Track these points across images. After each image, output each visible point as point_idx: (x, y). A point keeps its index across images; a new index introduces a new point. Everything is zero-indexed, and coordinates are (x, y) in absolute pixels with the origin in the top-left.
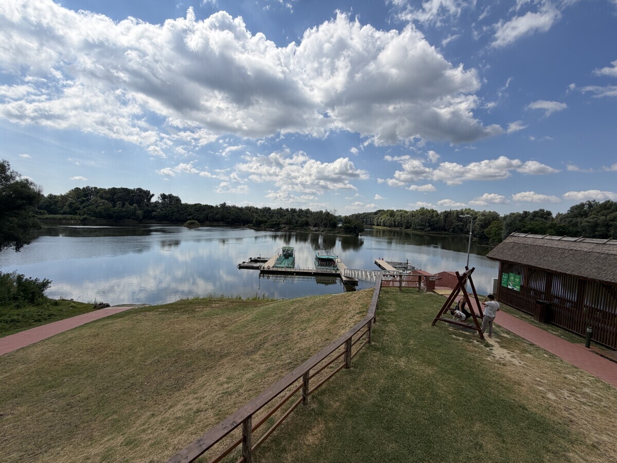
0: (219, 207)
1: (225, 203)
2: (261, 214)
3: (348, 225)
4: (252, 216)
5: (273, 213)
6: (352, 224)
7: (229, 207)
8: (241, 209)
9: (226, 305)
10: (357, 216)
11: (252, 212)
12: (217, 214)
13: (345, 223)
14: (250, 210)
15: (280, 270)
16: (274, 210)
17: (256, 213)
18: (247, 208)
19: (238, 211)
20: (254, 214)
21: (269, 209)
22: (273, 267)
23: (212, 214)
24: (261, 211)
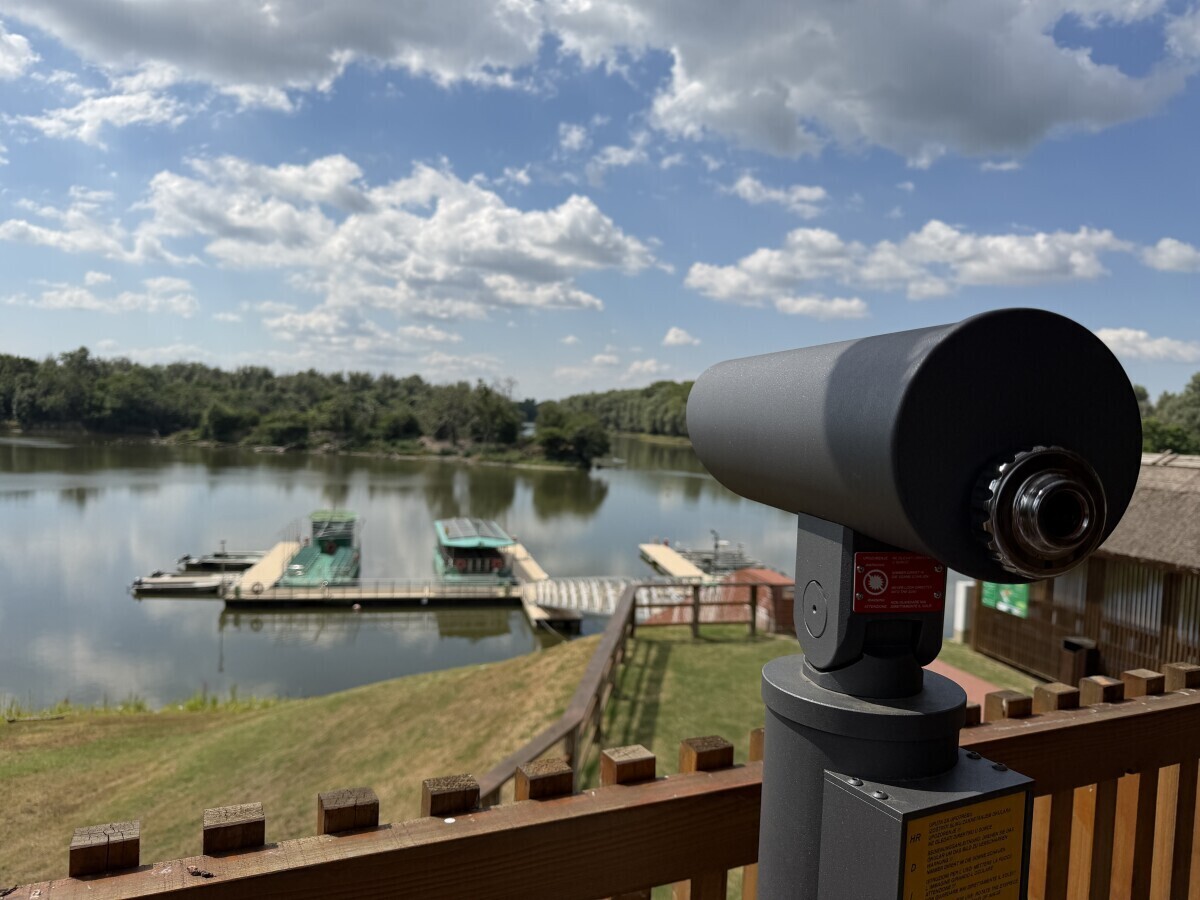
0: (60, 363)
1: (84, 351)
2: (233, 393)
3: (556, 431)
4: (197, 399)
5: (283, 390)
6: (571, 428)
7: (104, 365)
8: (152, 376)
9: (78, 734)
10: (588, 402)
11: (199, 384)
12: (47, 393)
13: (546, 425)
14: (188, 378)
15: (301, 595)
16: (287, 379)
17: (215, 388)
18: (177, 370)
19: (140, 381)
20: (205, 392)
21: (267, 374)
22: (276, 585)
23: (27, 391)
24: (234, 383)
